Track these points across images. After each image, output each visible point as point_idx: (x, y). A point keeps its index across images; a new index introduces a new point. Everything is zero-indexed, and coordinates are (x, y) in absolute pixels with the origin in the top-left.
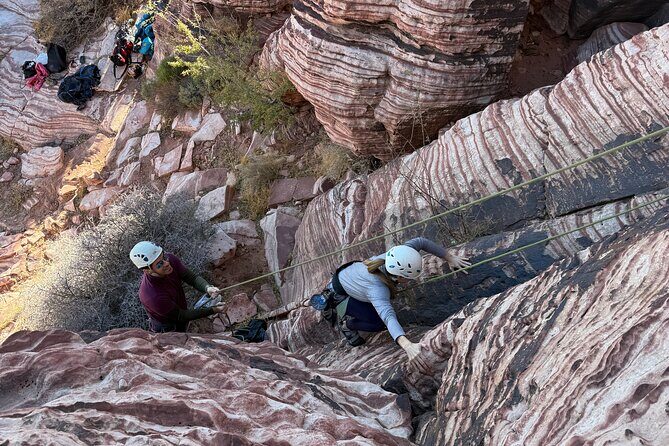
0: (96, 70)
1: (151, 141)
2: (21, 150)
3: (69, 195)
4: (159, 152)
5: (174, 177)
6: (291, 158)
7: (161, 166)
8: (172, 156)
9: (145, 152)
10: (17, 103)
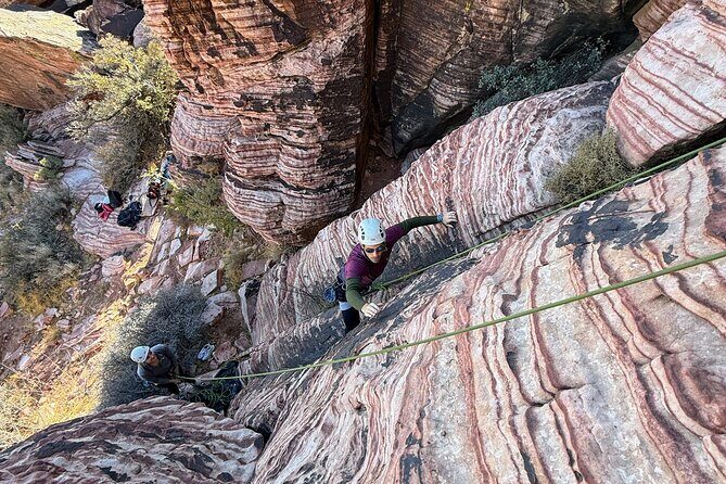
0: (138, 204)
1: (176, 244)
2: (101, 259)
3: (131, 286)
4: (180, 251)
5: (190, 266)
6: (254, 247)
7: (182, 260)
8: (188, 252)
9: (172, 253)
10: (94, 230)
